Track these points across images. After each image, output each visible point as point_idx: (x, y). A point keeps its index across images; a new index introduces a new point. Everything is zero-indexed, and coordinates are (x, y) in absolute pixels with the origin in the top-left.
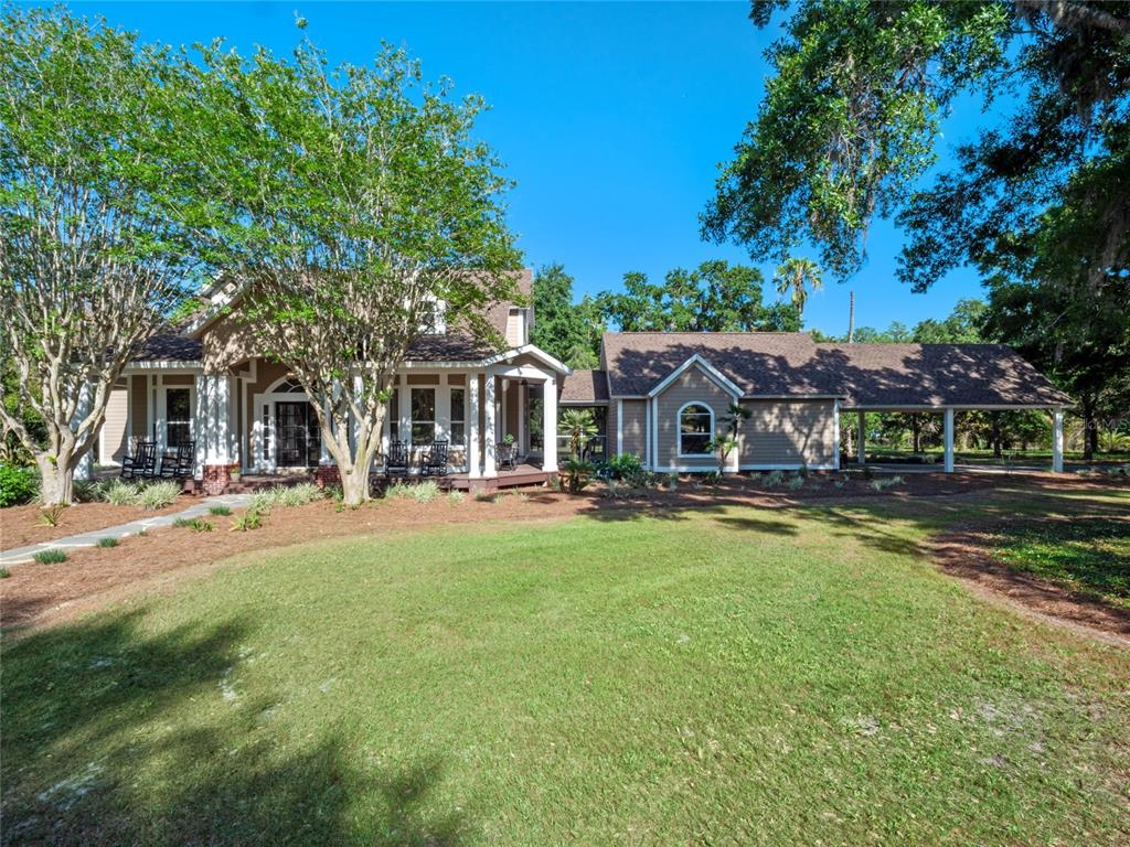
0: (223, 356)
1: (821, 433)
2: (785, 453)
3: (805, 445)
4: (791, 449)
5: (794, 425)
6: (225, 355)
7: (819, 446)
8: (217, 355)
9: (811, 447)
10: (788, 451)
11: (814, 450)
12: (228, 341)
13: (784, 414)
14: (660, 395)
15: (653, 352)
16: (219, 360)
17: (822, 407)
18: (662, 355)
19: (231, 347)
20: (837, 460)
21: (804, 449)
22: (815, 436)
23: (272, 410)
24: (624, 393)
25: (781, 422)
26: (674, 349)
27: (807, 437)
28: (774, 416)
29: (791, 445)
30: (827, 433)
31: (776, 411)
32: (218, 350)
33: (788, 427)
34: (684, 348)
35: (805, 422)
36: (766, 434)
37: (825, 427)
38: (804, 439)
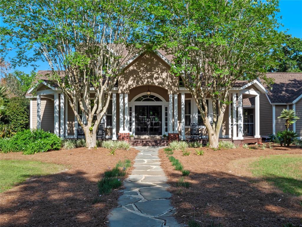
0: (126, 86)
6: (127, 86)
8: (124, 86)
12: (129, 80)
14: (296, 103)
15: (283, 84)
16: (124, 88)
18: (288, 85)
19: (130, 82)
23: (133, 109)
24: (276, 102)
26: (293, 82)
32: (124, 84)
34: (298, 81)
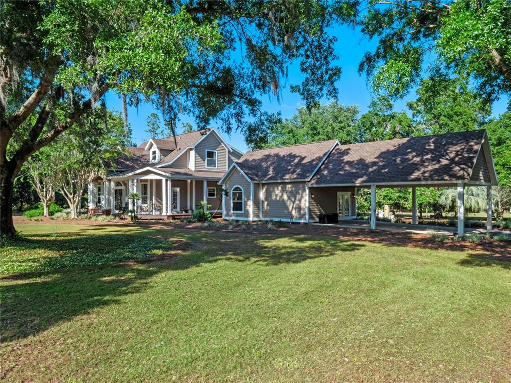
1: (300, 201)
2: (284, 212)
3: (293, 208)
4: (287, 210)
5: (288, 196)
7: (299, 208)
9: (296, 208)
10: (285, 211)
11: (297, 210)
13: (283, 190)
17: (301, 186)
20: (307, 216)
21: (292, 210)
22: (297, 202)
25: (282, 195)
27: (294, 203)
28: (279, 191)
29: (287, 208)
30: (303, 201)
31: (280, 188)
33: (285, 197)
35: (293, 195)
36: (276, 200)
37: (302, 197)
38: (292, 204)
